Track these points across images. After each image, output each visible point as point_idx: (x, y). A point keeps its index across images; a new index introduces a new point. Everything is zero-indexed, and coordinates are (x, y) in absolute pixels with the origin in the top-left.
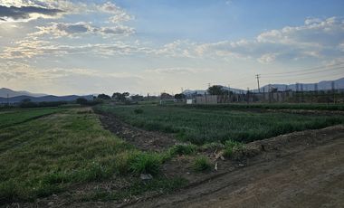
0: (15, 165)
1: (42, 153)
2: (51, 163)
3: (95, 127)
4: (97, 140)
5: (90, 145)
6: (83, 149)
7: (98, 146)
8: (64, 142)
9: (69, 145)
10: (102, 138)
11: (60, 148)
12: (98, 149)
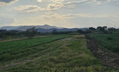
1: (52, 60)
2: (53, 67)
3: (83, 47)
6: (71, 60)
7: (79, 60)
9: (65, 57)
11: (60, 58)
12: (78, 62)
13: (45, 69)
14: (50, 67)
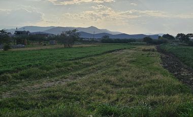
0: (87, 89)
1: (108, 82)
2: (112, 93)
3: (155, 65)
4: (154, 78)
5: (147, 82)
6: (140, 84)
7: (153, 84)
8: (126, 76)
9: (130, 78)
10: (159, 77)
11: (122, 80)
12: (153, 87)
13: (99, 95)
14: (107, 92)
